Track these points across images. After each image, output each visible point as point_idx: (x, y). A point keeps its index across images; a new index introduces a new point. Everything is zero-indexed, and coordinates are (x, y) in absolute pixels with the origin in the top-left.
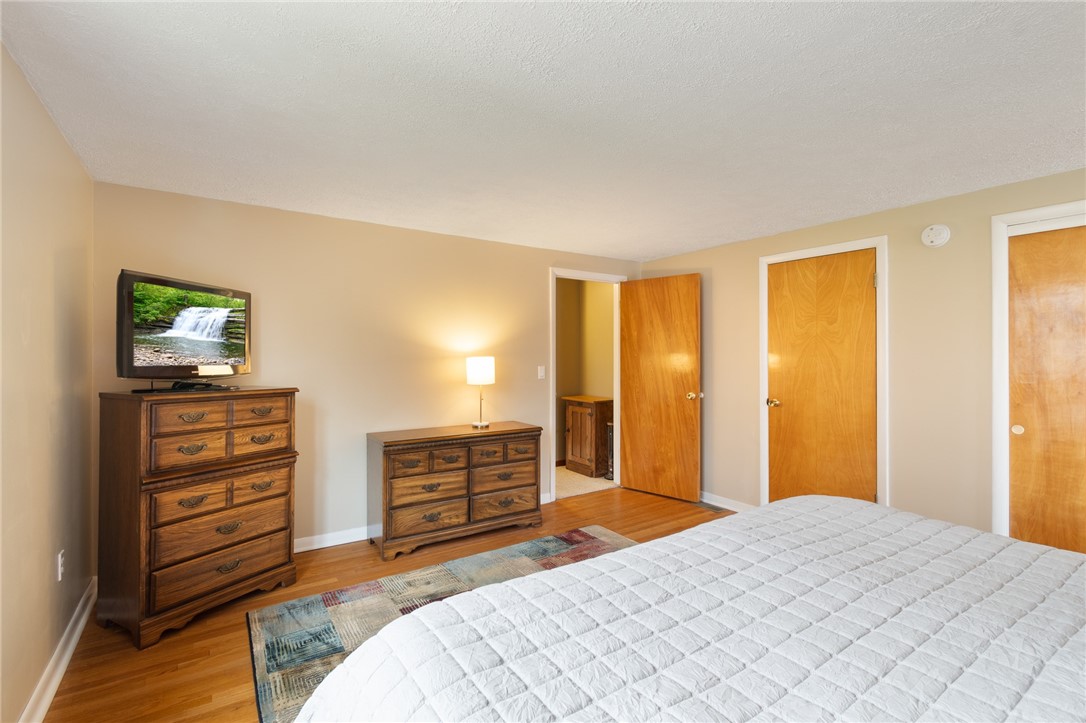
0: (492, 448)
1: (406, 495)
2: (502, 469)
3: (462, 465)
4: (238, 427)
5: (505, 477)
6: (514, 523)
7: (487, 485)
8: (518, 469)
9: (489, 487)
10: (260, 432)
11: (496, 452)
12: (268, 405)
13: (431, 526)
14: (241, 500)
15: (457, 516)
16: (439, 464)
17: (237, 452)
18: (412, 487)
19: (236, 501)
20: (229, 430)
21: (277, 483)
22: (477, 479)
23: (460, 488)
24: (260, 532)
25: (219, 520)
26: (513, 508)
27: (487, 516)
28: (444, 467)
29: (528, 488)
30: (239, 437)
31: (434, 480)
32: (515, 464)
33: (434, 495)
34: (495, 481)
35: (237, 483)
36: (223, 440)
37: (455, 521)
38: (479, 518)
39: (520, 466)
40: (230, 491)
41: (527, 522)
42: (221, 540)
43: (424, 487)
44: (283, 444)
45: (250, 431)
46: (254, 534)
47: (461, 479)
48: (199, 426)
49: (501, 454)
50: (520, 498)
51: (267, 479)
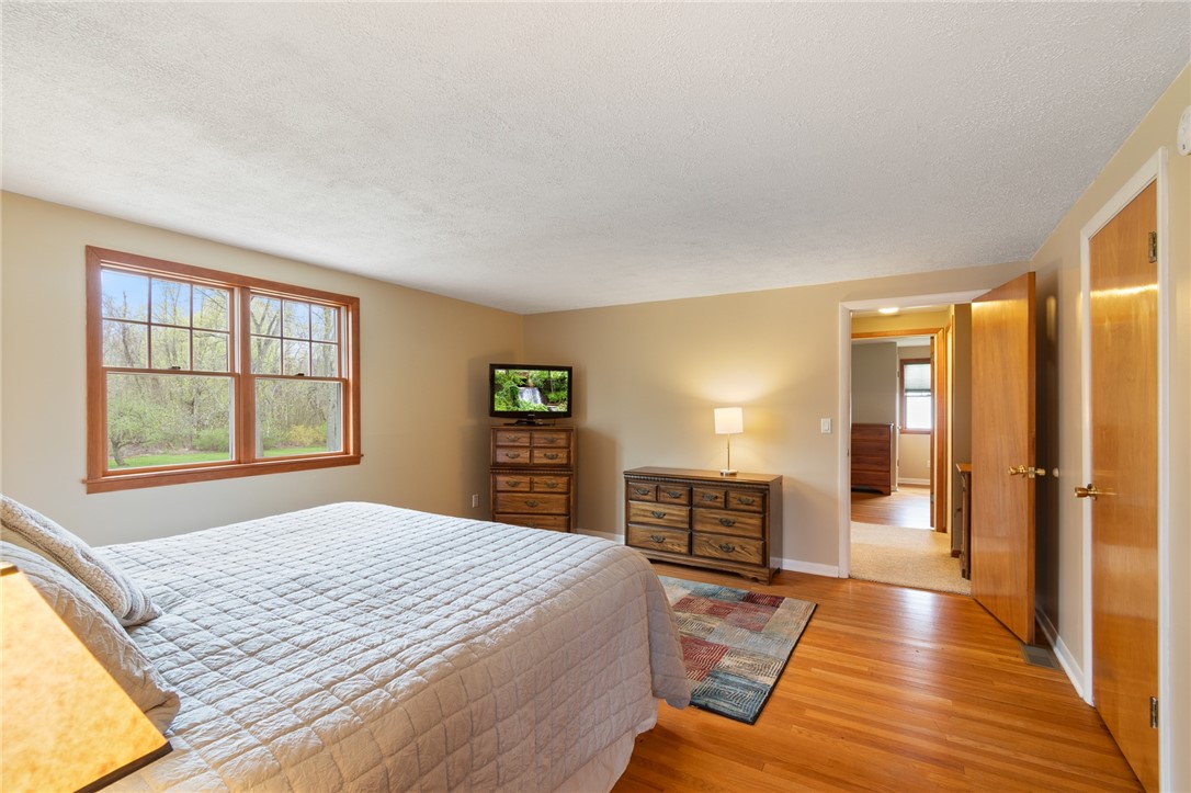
0: (714, 493)
1: (640, 515)
2: (723, 515)
3: (684, 502)
4: (537, 447)
5: (728, 524)
6: (735, 571)
7: (709, 526)
8: (741, 519)
9: (709, 528)
10: (550, 452)
11: (717, 497)
12: (555, 436)
13: (657, 546)
14: (538, 490)
15: (679, 546)
16: (663, 496)
17: (536, 461)
18: (643, 510)
19: (536, 490)
20: (531, 448)
21: (560, 485)
22: (698, 518)
23: (682, 522)
24: (549, 512)
25: (526, 498)
26: (733, 556)
27: (707, 555)
28: (668, 500)
29: (753, 542)
30: (536, 453)
31: (660, 509)
32: (737, 513)
33: (661, 522)
34: (716, 524)
35: (536, 479)
36: (528, 454)
37: (677, 548)
38: (698, 553)
39: (743, 517)
40: (531, 482)
41: (751, 575)
42: (527, 509)
43: (653, 513)
44: (565, 462)
45: (543, 450)
46: (545, 512)
47: (683, 513)
48: (516, 444)
49: (723, 500)
50: (743, 548)
51: (554, 481)
